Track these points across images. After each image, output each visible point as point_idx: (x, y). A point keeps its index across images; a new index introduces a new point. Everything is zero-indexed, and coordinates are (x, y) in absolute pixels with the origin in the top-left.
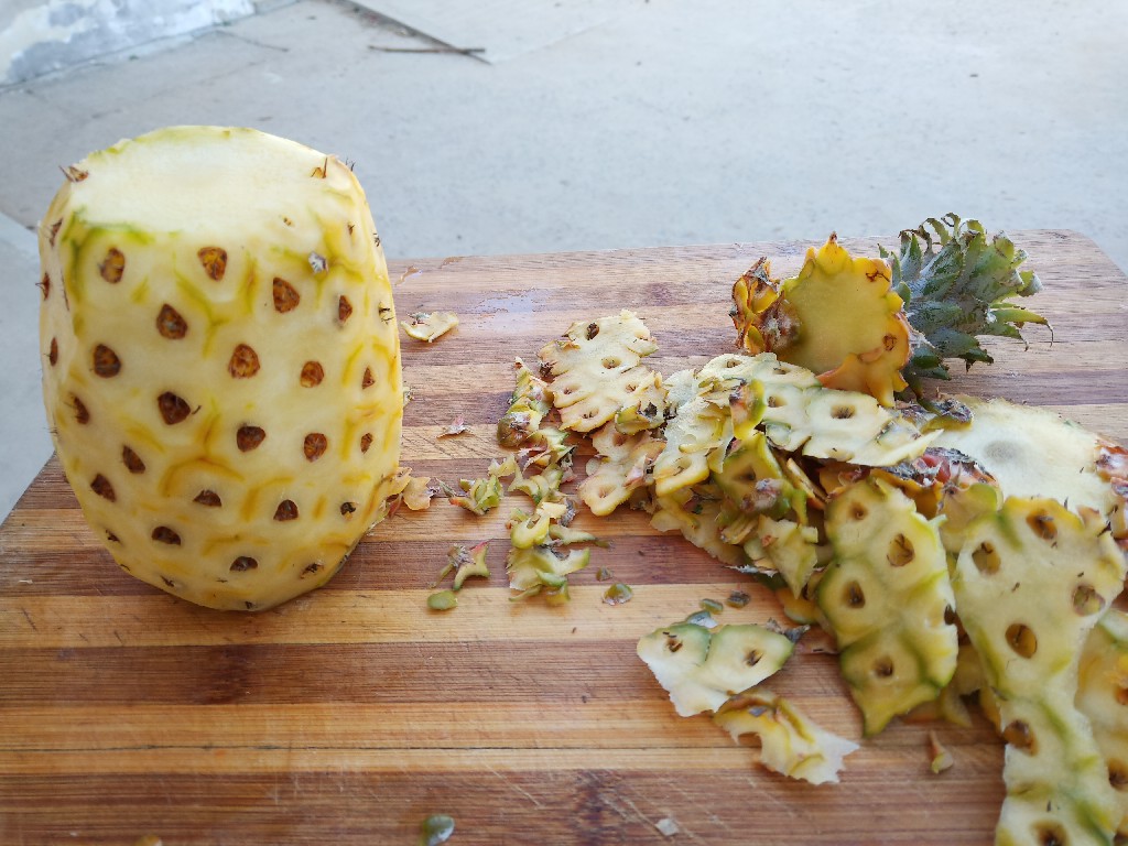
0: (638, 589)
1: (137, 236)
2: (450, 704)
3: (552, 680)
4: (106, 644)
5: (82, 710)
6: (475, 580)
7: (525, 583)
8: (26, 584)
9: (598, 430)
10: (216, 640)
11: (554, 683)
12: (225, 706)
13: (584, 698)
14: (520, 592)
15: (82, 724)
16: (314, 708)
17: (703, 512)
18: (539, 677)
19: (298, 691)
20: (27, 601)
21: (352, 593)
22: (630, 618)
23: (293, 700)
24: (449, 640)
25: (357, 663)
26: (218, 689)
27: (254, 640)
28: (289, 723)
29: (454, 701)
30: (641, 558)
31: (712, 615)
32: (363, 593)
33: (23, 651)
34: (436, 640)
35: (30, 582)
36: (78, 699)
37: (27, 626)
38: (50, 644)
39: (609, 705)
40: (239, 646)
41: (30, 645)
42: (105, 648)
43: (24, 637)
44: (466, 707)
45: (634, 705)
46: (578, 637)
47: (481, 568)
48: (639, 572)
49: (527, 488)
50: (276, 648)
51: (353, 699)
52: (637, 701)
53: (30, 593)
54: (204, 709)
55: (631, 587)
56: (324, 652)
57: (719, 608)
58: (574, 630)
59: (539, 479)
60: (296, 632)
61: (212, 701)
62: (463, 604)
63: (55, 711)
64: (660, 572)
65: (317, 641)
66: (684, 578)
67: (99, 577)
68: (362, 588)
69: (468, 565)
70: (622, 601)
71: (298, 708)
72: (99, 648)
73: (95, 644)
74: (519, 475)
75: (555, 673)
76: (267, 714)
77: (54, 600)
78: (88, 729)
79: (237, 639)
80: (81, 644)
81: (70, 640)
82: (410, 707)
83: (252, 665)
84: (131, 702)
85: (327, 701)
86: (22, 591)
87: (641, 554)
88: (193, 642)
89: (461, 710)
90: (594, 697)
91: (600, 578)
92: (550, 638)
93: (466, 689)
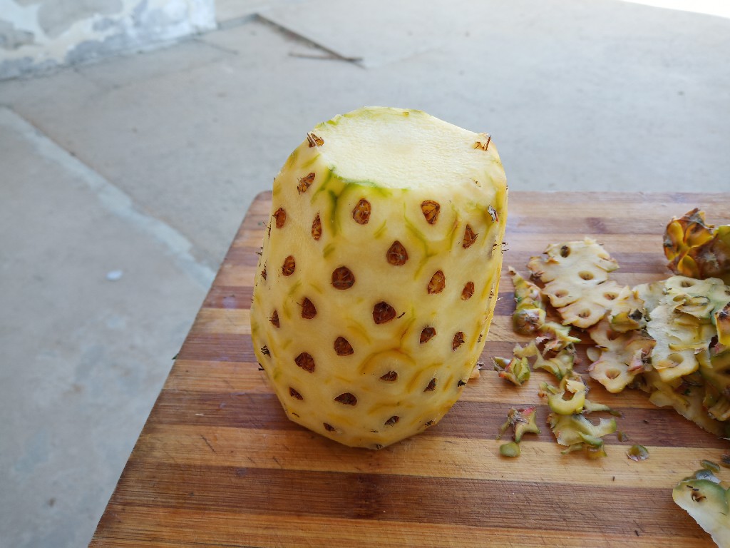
0: (651, 449)
1: (380, 191)
2: (537, 531)
3: (608, 517)
4: (269, 466)
5: (264, 517)
6: (529, 435)
7: (568, 441)
8: (200, 417)
9: (593, 327)
10: (349, 468)
11: (610, 519)
12: (371, 521)
13: (636, 532)
14: (565, 447)
15: (266, 528)
16: (436, 527)
17: (691, 394)
18: (597, 514)
19: (421, 513)
20: (203, 429)
21: (440, 439)
22: (652, 472)
23: (419, 519)
24: (522, 480)
25: (459, 494)
26: (361, 507)
27: (378, 471)
28: (421, 538)
29: (540, 528)
30: (646, 426)
31: (715, 474)
32: (449, 439)
33: (209, 468)
34: (512, 480)
35: (201, 415)
36: (259, 508)
37: (208, 449)
38: (227, 464)
39: (658, 539)
40: (368, 475)
41: (213, 463)
42: (269, 469)
43: (207, 457)
44: (549, 534)
45: (676, 541)
46: (618, 483)
47: (533, 427)
48: (647, 436)
49: (549, 367)
50: (395, 478)
51: (463, 522)
52: (678, 538)
53: (204, 424)
54: (356, 522)
55: (647, 448)
56: (433, 484)
57: (717, 468)
58: (614, 479)
59: (555, 361)
60: (407, 466)
61: (359, 516)
62: (525, 453)
63: (244, 516)
64: (664, 438)
65: (425, 475)
66: (682, 443)
67: (251, 414)
68: (447, 435)
69: (523, 424)
70: (642, 458)
71: (424, 527)
72: (265, 469)
73: (261, 466)
74: (540, 358)
75: (608, 510)
76: (403, 529)
77: (223, 430)
78: (271, 532)
79: (366, 470)
80: (251, 465)
81: (241, 461)
82: (509, 532)
83: (381, 490)
84: (299, 514)
85: (444, 522)
86: (197, 422)
87: (646, 422)
88: (333, 469)
89: (547, 536)
90: (643, 531)
91: (621, 439)
92: (597, 484)
93: (547, 520)
